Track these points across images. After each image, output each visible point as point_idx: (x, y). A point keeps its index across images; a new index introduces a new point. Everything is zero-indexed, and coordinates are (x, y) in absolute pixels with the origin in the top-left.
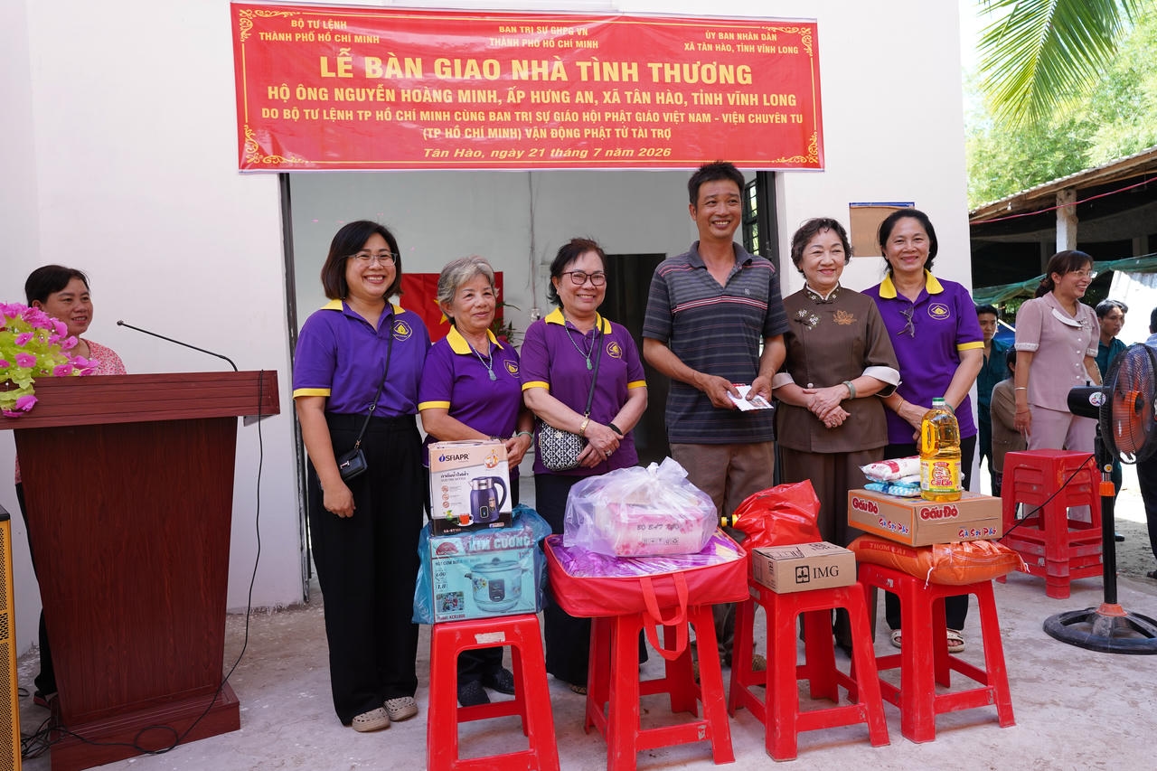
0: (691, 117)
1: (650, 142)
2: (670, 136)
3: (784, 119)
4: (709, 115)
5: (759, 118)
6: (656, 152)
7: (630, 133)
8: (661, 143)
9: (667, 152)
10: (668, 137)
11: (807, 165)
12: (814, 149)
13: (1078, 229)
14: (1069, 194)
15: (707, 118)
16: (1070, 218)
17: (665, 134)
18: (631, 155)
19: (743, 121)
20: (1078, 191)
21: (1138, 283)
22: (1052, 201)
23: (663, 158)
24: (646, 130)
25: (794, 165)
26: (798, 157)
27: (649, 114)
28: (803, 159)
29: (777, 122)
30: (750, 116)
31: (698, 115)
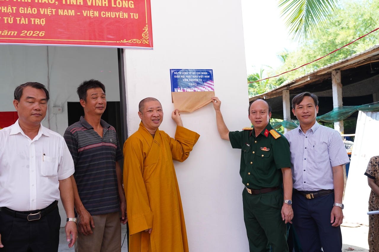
0: (61, 12)
1: (28, 27)
2: (44, 23)
3: (126, 15)
4: (73, 11)
5: (108, 14)
6: (33, 33)
7: (15, 21)
8: (39, 28)
9: (42, 34)
10: (43, 24)
11: (142, 45)
12: (146, 35)
14: (337, 73)
15: (72, 13)
16: (338, 84)
17: (42, 22)
18: (15, 35)
19: (98, 16)
20: (341, 71)
21: (370, 117)
22: (329, 76)
23: (38, 37)
24: (27, 19)
25: (133, 45)
26: (135, 40)
27: (29, 9)
28: (138, 41)
29: (121, 17)
30: (102, 13)
31: (66, 11)
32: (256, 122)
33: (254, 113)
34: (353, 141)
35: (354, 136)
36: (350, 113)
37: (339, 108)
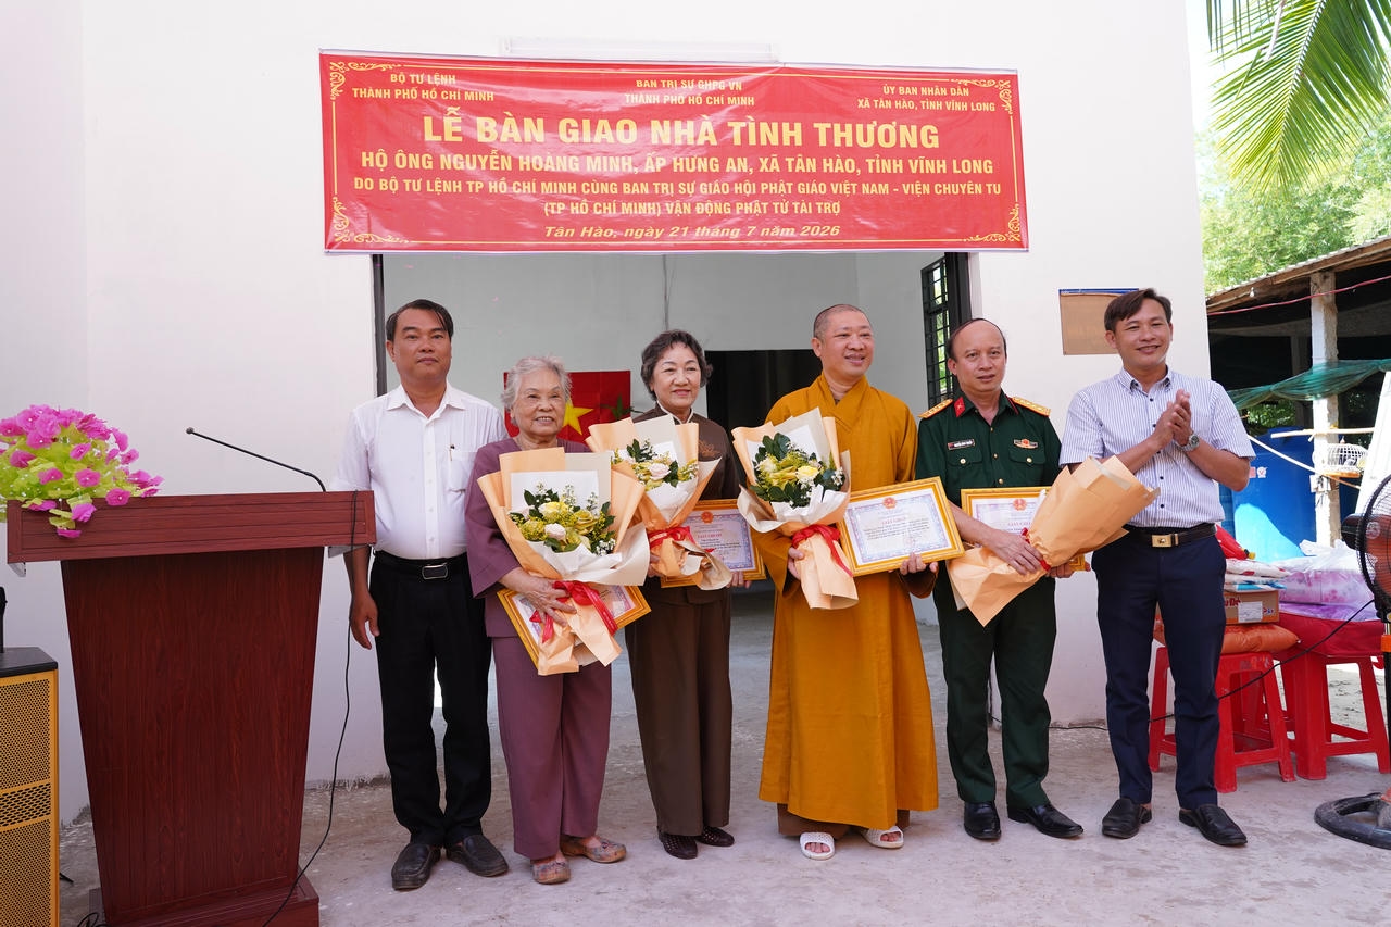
0: (865, 189)
1: (814, 219)
2: (839, 210)
3: (979, 189)
4: (886, 185)
5: (947, 189)
6: (821, 231)
7: (791, 208)
8: (830, 220)
9: (835, 231)
10: (837, 212)
11: (1007, 244)
12: (1015, 225)
13: (1339, 320)
14: (1325, 278)
15: (884, 189)
16: (1327, 306)
17: (834, 208)
18: (793, 234)
19: (928, 192)
20: (1336, 273)
22: (1305, 286)
23: (829, 237)
24: (810, 204)
25: (991, 244)
26: (995, 235)
27: (814, 185)
28: (1000, 237)
29: (969, 192)
30: (936, 185)
31: (874, 185)
32: (979, 378)
33: (973, 355)
34: (1366, 447)
35: (1372, 434)
36: (1359, 378)
37: (1329, 364)
